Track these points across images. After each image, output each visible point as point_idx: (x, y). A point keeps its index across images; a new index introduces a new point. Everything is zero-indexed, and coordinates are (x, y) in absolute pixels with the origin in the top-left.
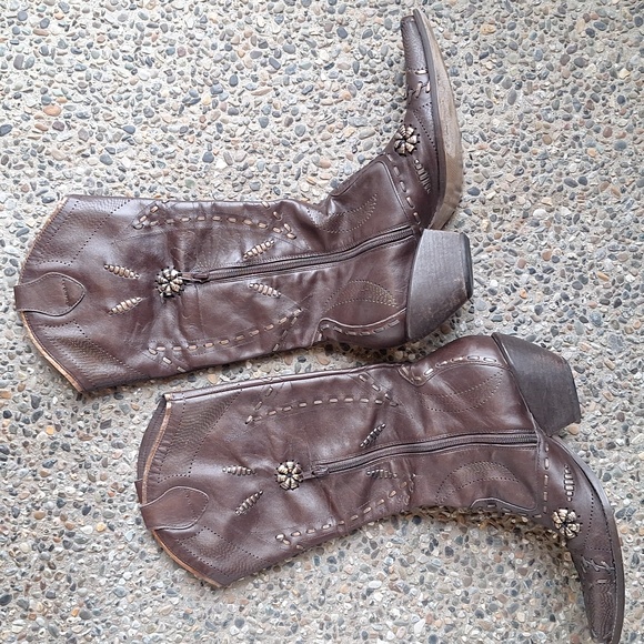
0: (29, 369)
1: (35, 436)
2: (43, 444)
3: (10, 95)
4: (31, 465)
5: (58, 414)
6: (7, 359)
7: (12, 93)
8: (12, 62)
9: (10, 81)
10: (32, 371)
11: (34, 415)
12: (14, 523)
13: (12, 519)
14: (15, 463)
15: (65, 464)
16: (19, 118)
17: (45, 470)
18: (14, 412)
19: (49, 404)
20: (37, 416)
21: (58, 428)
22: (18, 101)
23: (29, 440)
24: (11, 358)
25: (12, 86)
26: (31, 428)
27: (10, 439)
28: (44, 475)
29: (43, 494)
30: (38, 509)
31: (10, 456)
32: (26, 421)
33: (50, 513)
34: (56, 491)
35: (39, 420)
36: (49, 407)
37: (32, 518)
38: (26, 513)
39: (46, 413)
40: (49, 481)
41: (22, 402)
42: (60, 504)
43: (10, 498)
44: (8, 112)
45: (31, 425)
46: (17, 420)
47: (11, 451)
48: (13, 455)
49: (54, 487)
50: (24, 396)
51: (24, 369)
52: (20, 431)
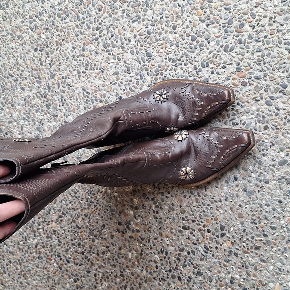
0: (220, 211)
1: (221, 245)
2: (225, 250)
3: (220, 67)
4: (219, 259)
5: (233, 237)
6: (210, 204)
7: (222, 66)
8: (223, 48)
9: (221, 59)
10: (222, 212)
11: (222, 235)
12: (209, 285)
13: (209, 283)
14: (211, 256)
15: (235, 263)
16: (224, 79)
17: (226, 263)
18: (212, 230)
19: (229, 231)
20: (223, 235)
21: (233, 244)
22: (224, 70)
23: (219, 246)
24: (212, 203)
25: (222, 62)
26: (220, 240)
27: (210, 244)
28: (225, 265)
29: (224, 275)
30: (221, 282)
31: (209, 252)
32: (218, 237)
33: (227, 285)
34: (230, 276)
35: (224, 238)
36: (229, 233)
37: (218, 285)
38: (215, 282)
39: (228, 235)
40: (227, 270)
41: (216, 226)
42: (232, 283)
43: (208, 272)
44: (219, 76)
45: (220, 239)
46: (214, 235)
47: (210, 249)
48: (211, 251)
49: (229, 273)
50: (218, 224)
51: (218, 210)
52: (214, 241)
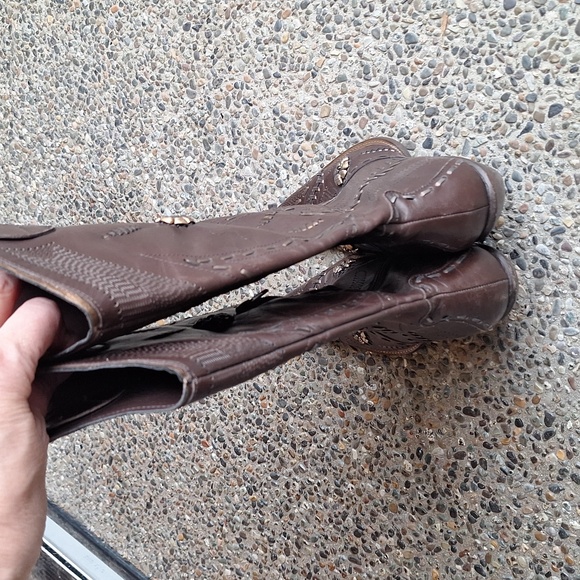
0: (546, 383)
1: (544, 455)
2: (551, 467)
3: (564, 69)
4: (537, 483)
5: (571, 440)
6: (525, 367)
7: (569, 65)
8: (574, 27)
9: (568, 51)
10: (549, 386)
11: (546, 434)
12: (514, 533)
13: (514, 529)
14: (521, 475)
15: (572, 496)
16: (571, 97)
17: (551, 494)
18: (526, 422)
19: (562, 427)
20: (549, 435)
21: (569, 455)
22: (573, 76)
23: (538, 457)
24: (529, 366)
25: (569, 57)
26: (542, 444)
27: (519, 449)
28: (548, 497)
29: (546, 518)
30: (539, 530)
31: (516, 466)
32: (537, 437)
33: (551, 539)
34: (559, 520)
35: (551, 440)
36: (562, 431)
37: (533, 537)
38: (526, 528)
39: (559, 436)
40: (553, 507)
41: (534, 414)
42: (562, 535)
43: (513, 508)
44: (561, 89)
45: (541, 442)
46: (528, 432)
47: (519, 461)
48: (521, 466)
49: (558, 515)
50: (538, 410)
51: (541, 382)
52: (529, 444)
